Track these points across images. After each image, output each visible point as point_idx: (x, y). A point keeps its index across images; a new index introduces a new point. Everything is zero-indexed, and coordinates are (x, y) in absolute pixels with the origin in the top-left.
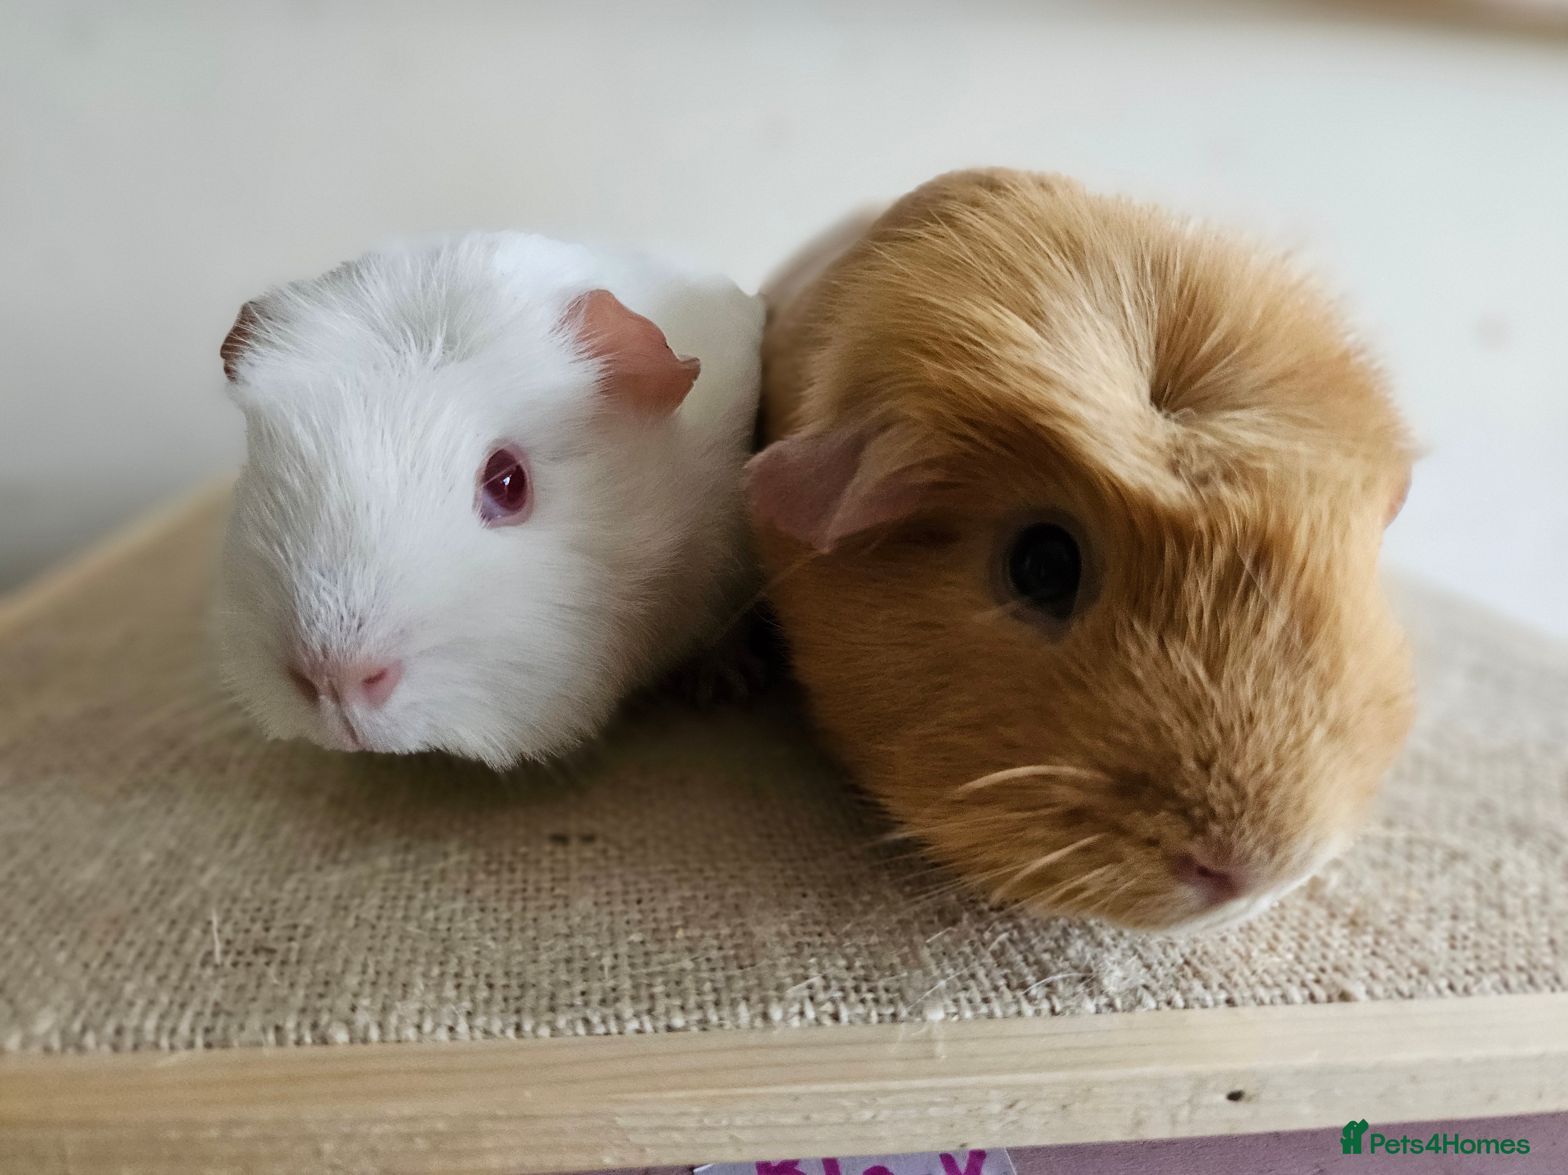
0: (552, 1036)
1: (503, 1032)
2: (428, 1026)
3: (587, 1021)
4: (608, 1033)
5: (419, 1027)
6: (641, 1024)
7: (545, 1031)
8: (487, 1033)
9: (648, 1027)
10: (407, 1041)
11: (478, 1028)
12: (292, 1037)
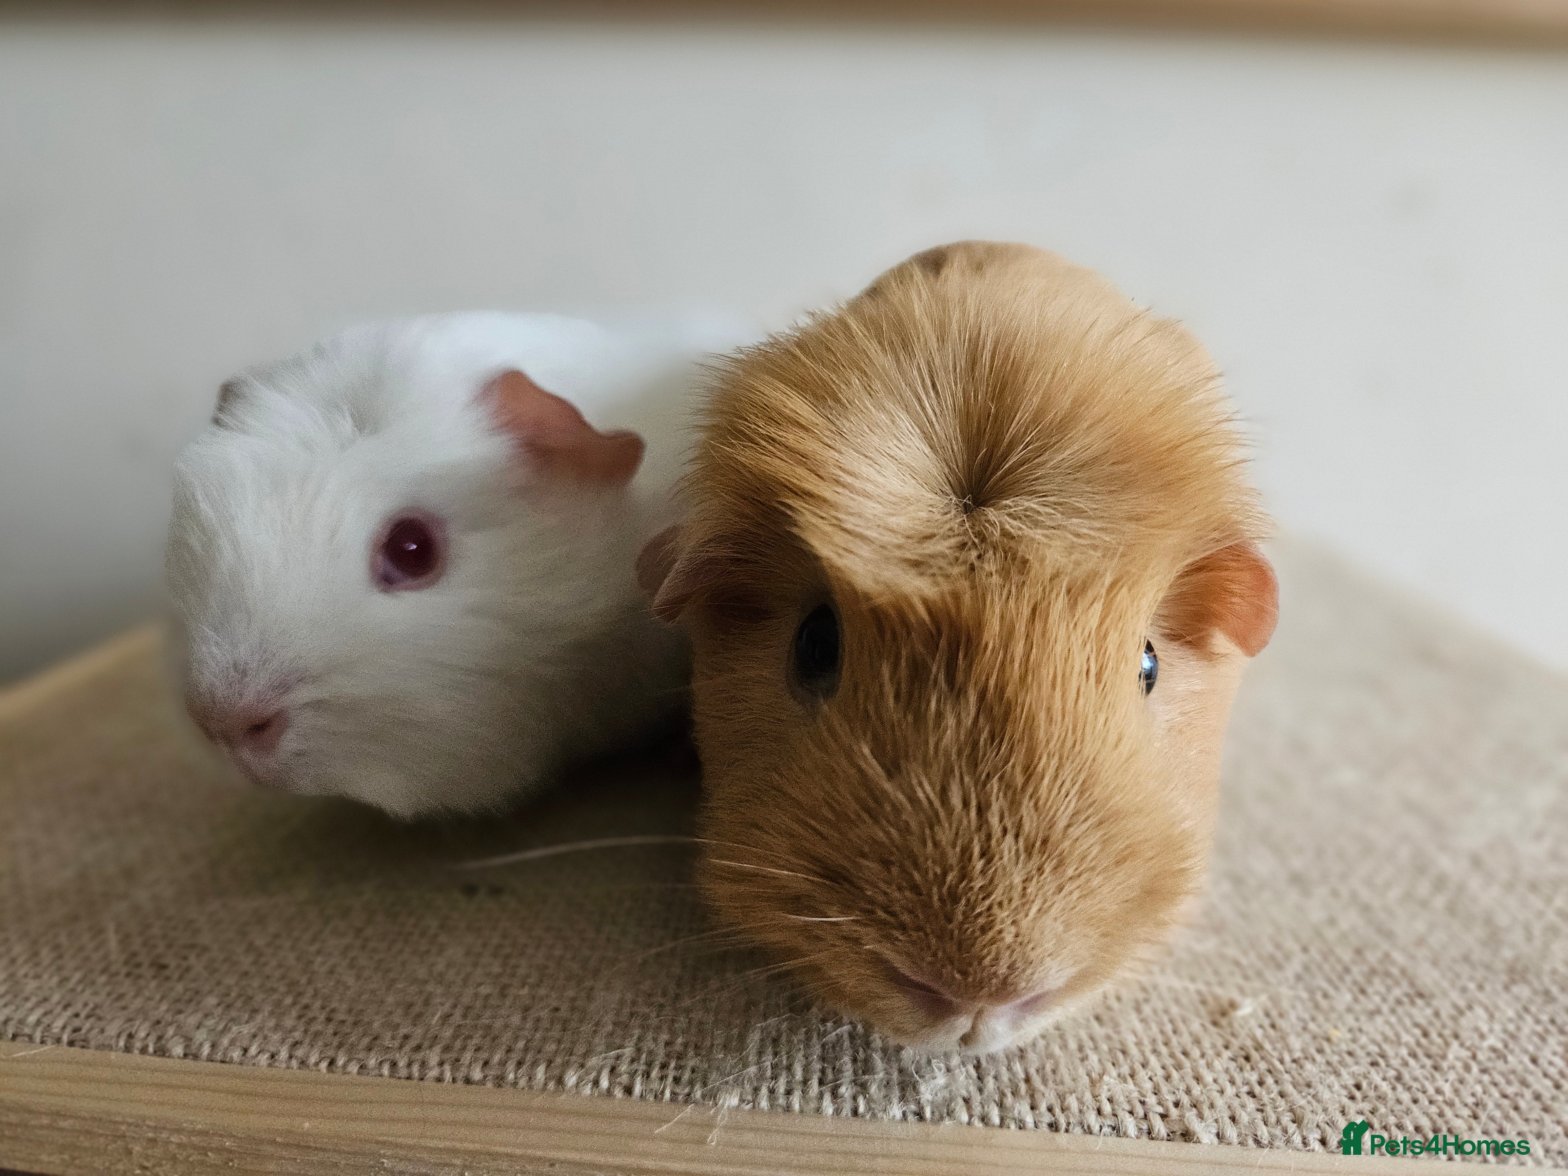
0: (359, 1073)
1: (317, 1064)
2: (253, 1050)
3: (394, 1065)
4: (409, 1078)
5: (246, 1050)
6: (442, 1073)
7: (354, 1068)
8: (303, 1063)
9: (448, 1075)
10: (231, 1061)
11: (296, 1058)
12: (138, 1045)
